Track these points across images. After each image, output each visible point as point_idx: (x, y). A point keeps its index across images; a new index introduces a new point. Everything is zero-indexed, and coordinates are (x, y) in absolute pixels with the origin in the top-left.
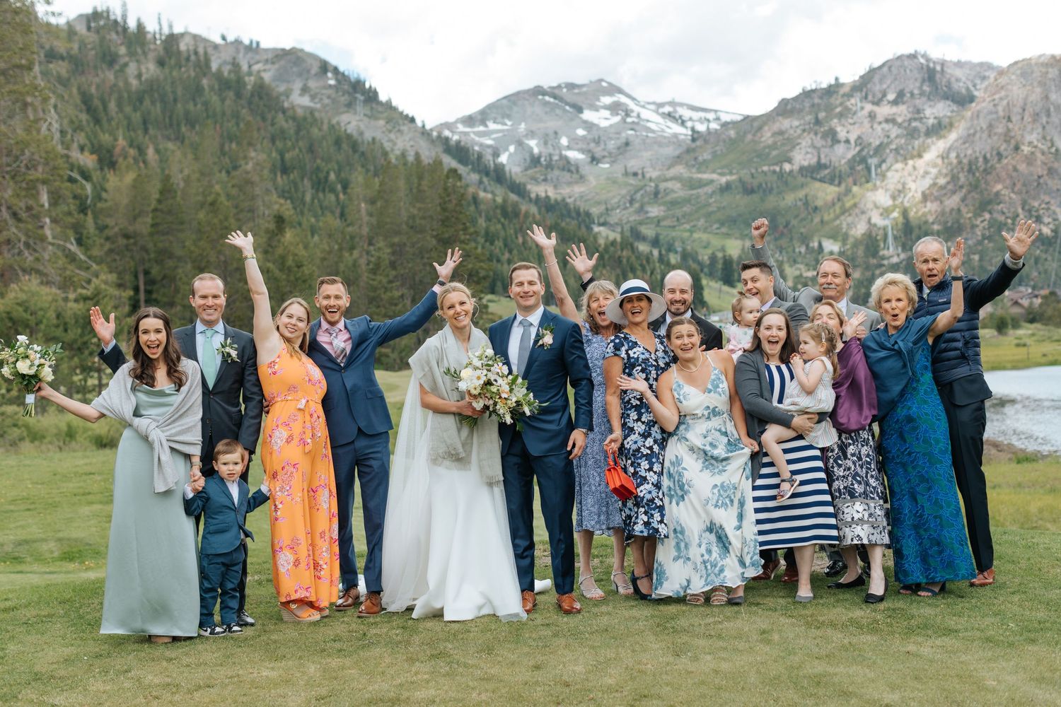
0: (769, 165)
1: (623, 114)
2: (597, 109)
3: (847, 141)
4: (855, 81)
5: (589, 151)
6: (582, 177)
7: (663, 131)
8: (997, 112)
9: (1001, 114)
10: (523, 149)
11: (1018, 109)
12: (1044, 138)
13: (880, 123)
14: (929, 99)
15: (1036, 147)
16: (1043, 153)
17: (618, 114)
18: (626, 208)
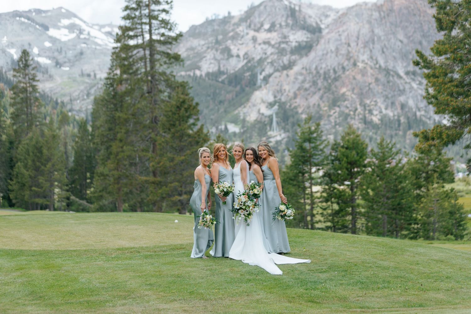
0: (186, 71)
1: (78, 32)
2: (59, 28)
3: (238, 56)
4: (241, 15)
5: (54, 58)
6: (51, 76)
7: (106, 45)
8: (341, 40)
9: (344, 41)
10: (6, 55)
11: (354, 38)
12: (371, 58)
13: (260, 44)
14: (292, 29)
15: (367, 64)
16: (371, 68)
17: (74, 32)
18: (84, 100)
